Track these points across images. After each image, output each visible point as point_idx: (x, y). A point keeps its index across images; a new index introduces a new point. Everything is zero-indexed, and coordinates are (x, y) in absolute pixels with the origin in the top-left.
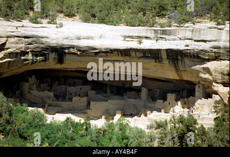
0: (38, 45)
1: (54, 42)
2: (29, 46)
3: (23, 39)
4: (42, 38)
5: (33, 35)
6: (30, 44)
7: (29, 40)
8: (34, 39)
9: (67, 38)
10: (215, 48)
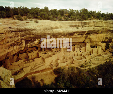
0: (29, 36)
1: (39, 32)
2: (23, 37)
3: (19, 33)
4: (32, 30)
5: (26, 29)
6: (24, 36)
7: (23, 33)
8: (27, 32)
9: (46, 29)
10: (102, 29)
